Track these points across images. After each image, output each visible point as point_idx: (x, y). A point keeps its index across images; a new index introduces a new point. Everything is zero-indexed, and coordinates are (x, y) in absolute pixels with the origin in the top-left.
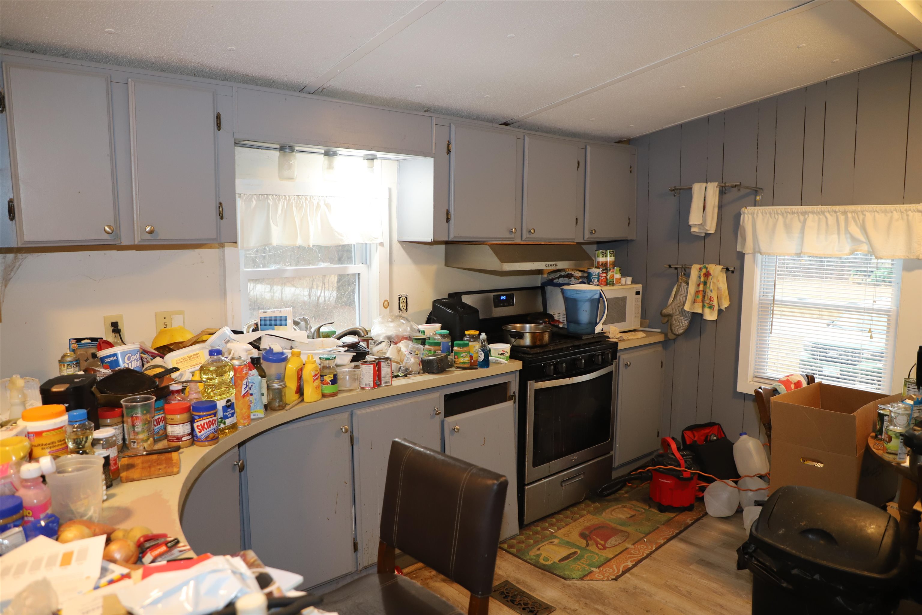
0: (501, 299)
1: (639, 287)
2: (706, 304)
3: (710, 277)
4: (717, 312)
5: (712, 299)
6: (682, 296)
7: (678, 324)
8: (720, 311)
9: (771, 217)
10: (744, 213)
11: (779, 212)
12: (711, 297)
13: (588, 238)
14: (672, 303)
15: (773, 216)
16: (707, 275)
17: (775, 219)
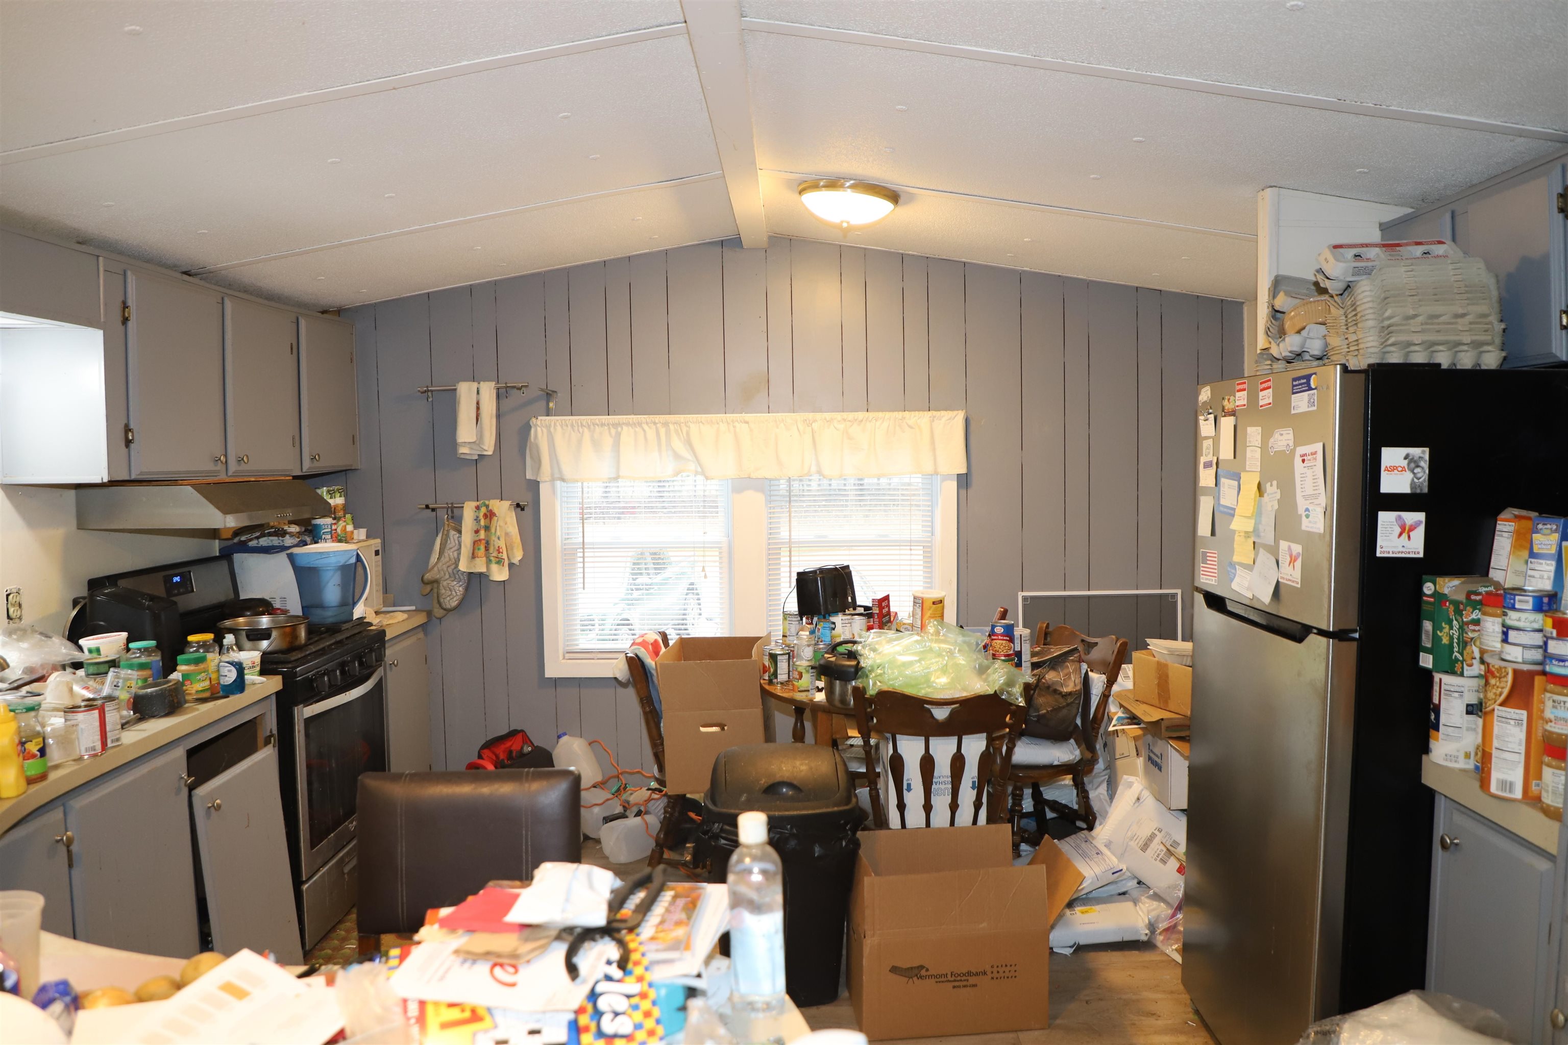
0: (174, 581)
1: (376, 543)
2: (492, 558)
3: (495, 518)
4: (507, 568)
5: (501, 550)
6: (452, 550)
7: (450, 593)
8: (511, 565)
9: (574, 431)
10: (536, 425)
11: (584, 423)
12: (499, 547)
13: (309, 468)
14: (437, 563)
15: (576, 428)
16: (490, 515)
17: (579, 432)
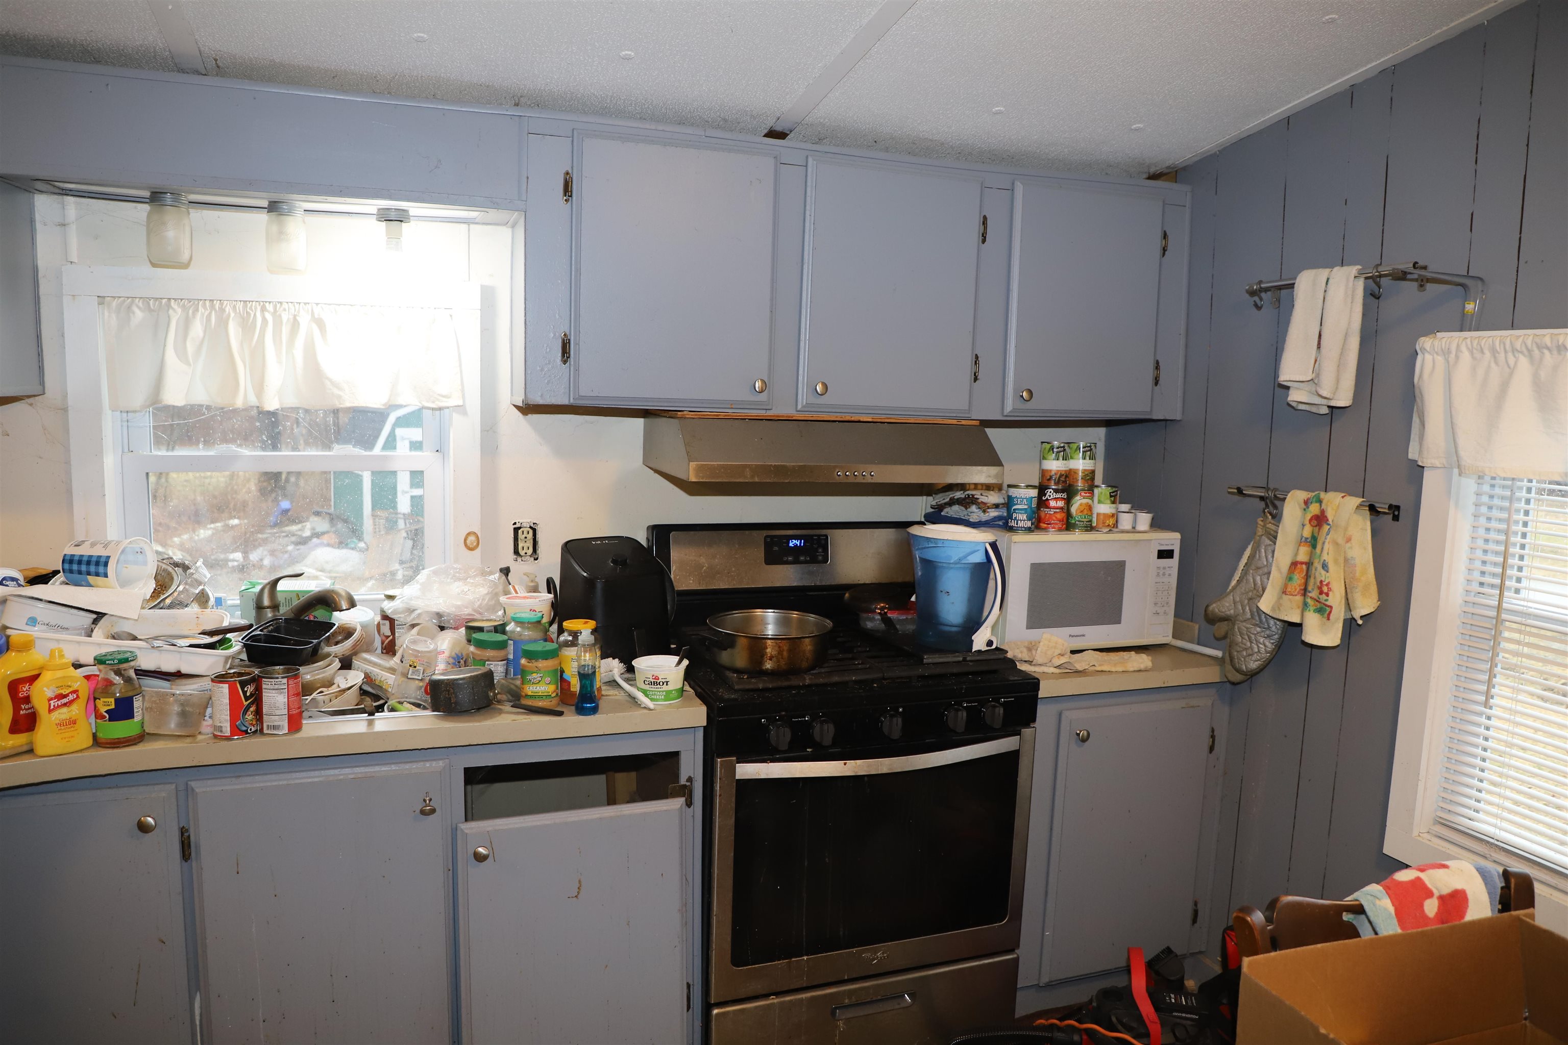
0: (791, 545)
1: (1172, 539)
2: (1309, 600)
3: (1326, 528)
4: (1340, 626)
5: (1325, 589)
6: (1261, 572)
7: (1248, 644)
8: (1350, 625)
9: (1496, 363)
10: (1423, 350)
11: (1518, 345)
12: (1321, 582)
13: (1014, 410)
14: (1234, 588)
15: (1502, 356)
16: (1320, 520)
17: (1509, 367)
